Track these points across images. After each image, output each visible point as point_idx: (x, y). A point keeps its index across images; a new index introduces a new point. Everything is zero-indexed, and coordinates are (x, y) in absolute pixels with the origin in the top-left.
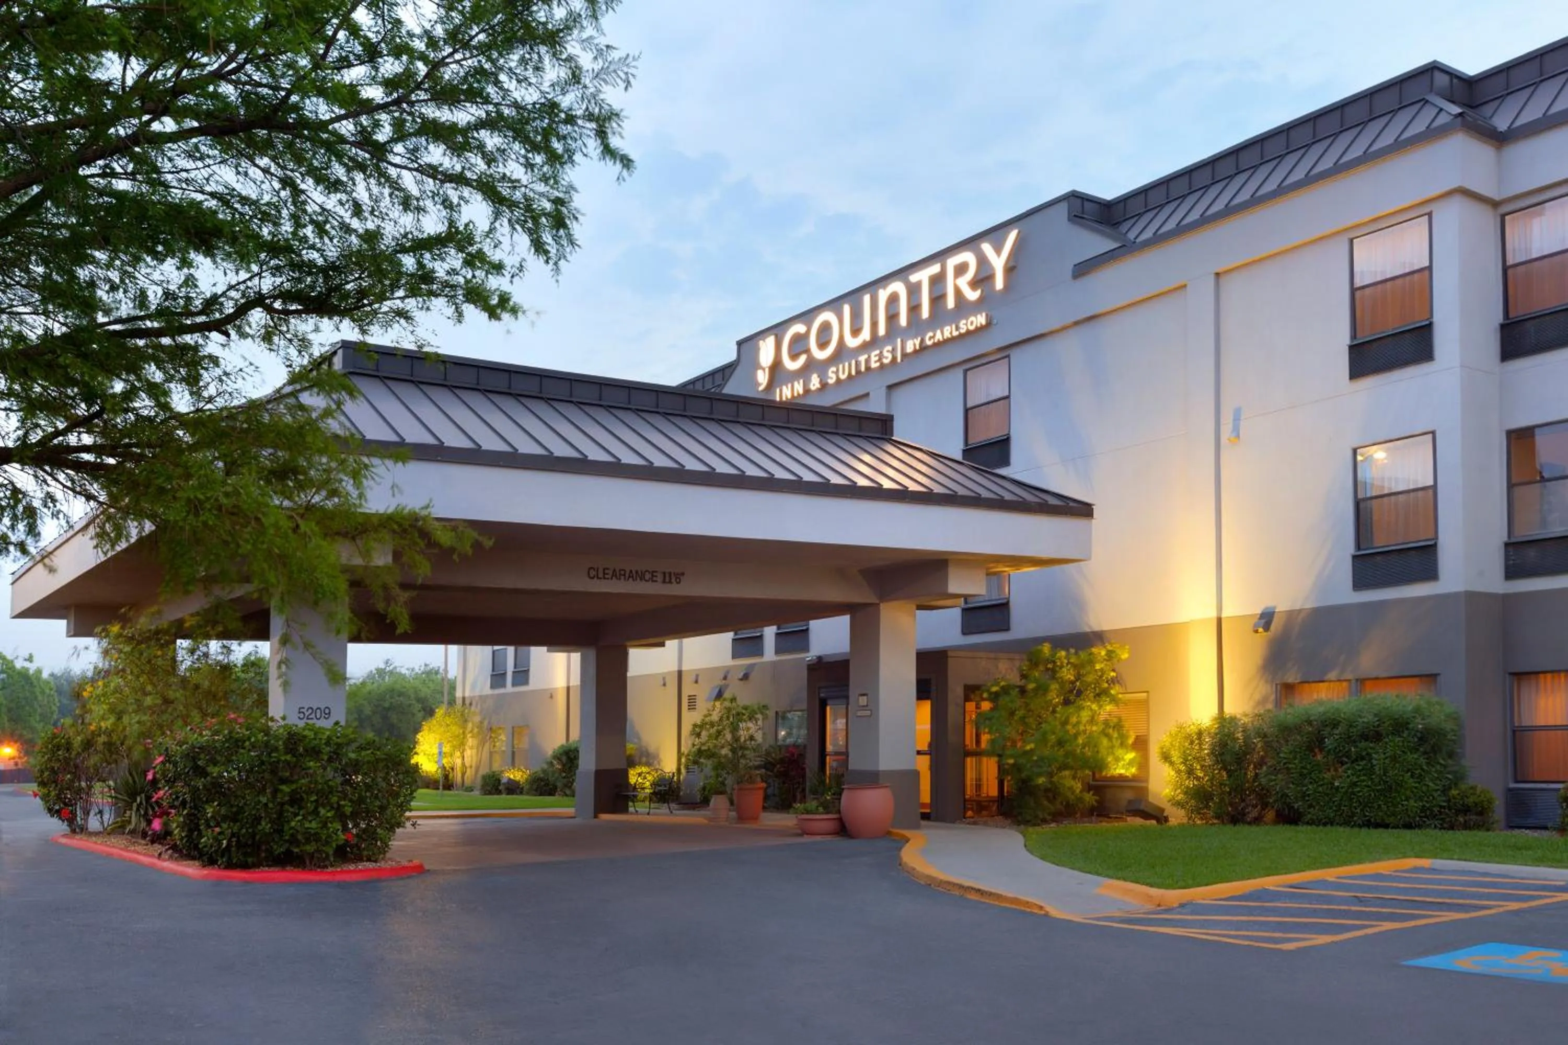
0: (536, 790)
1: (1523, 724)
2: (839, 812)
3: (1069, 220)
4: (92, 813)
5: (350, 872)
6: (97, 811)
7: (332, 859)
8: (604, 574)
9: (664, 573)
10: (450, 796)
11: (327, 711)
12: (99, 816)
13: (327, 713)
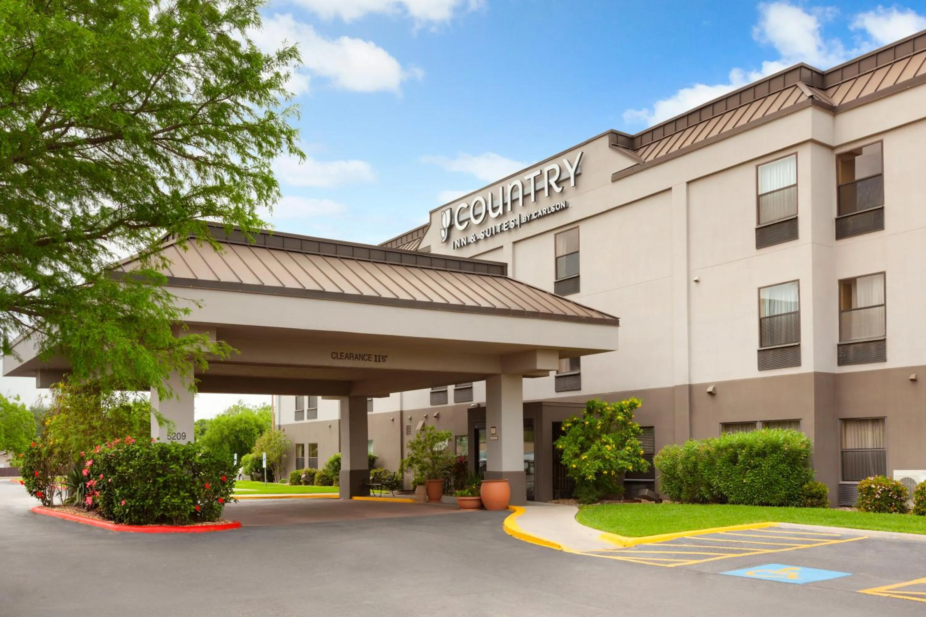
0: (321, 482)
1: (848, 448)
2: (479, 495)
3: (609, 147)
4: (55, 494)
5: (199, 527)
6: (58, 492)
7: (188, 520)
8: (341, 356)
9: (376, 356)
10: (271, 486)
11: (184, 435)
12: (59, 495)
13: (184, 436)
